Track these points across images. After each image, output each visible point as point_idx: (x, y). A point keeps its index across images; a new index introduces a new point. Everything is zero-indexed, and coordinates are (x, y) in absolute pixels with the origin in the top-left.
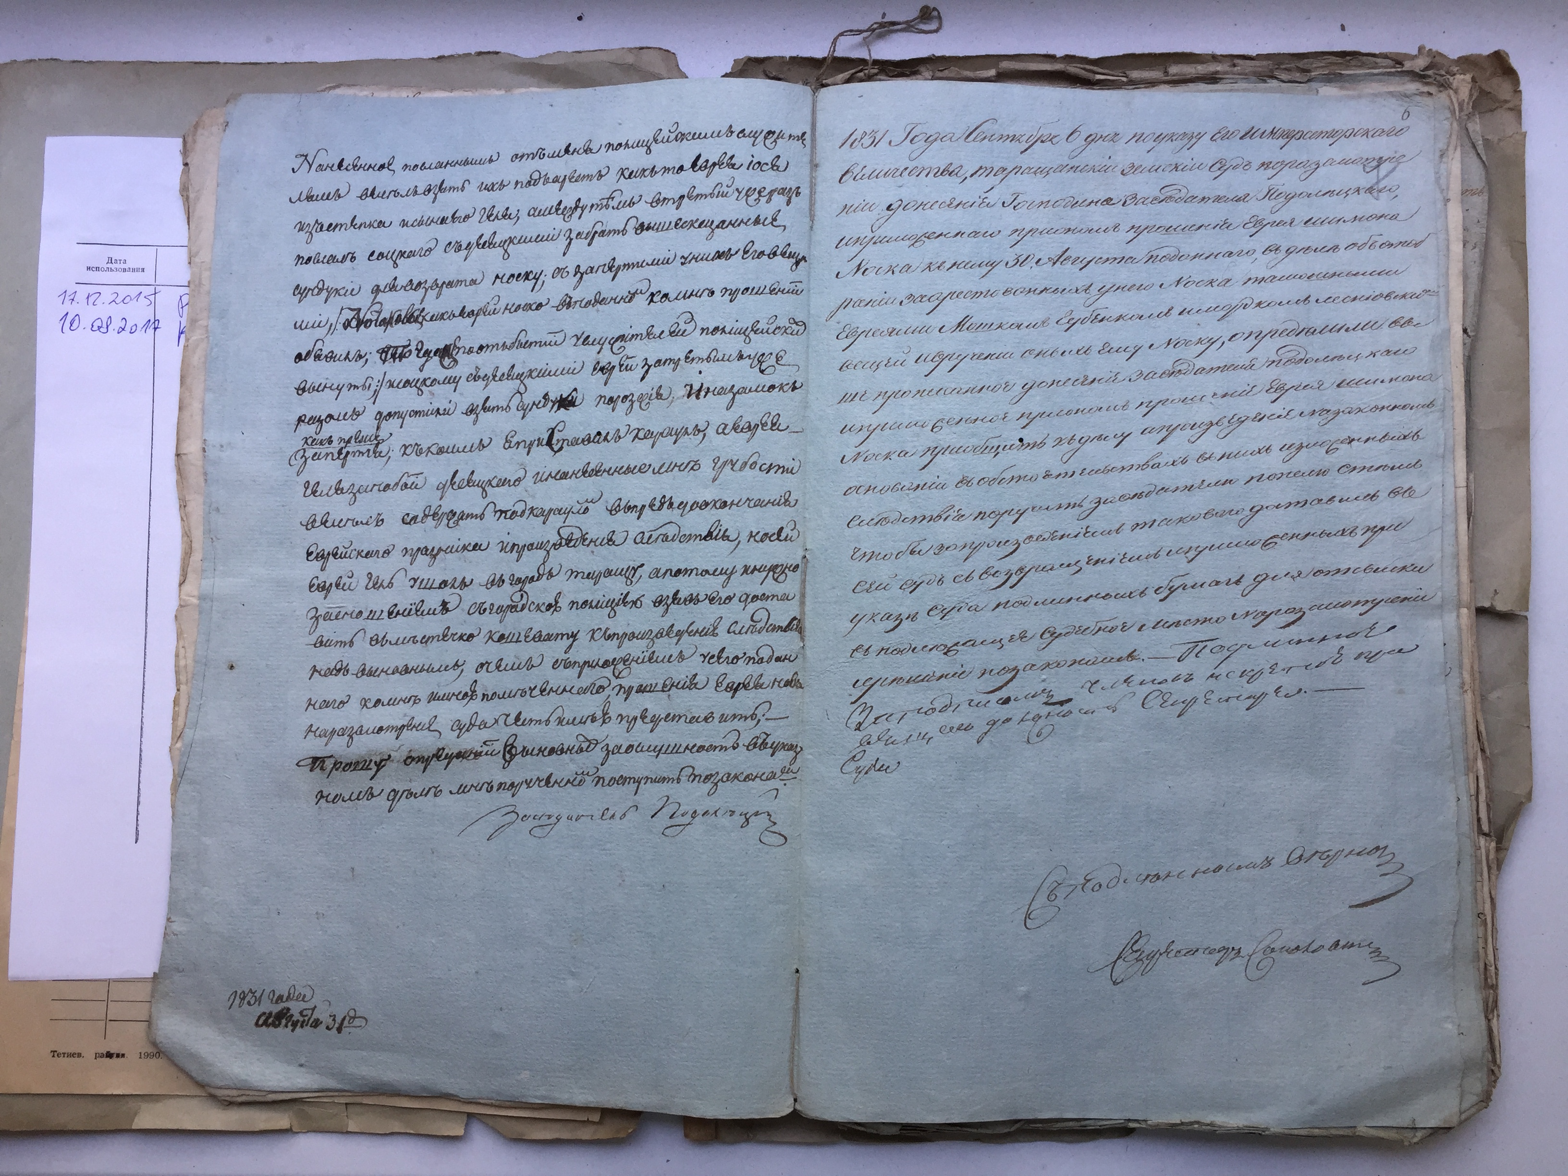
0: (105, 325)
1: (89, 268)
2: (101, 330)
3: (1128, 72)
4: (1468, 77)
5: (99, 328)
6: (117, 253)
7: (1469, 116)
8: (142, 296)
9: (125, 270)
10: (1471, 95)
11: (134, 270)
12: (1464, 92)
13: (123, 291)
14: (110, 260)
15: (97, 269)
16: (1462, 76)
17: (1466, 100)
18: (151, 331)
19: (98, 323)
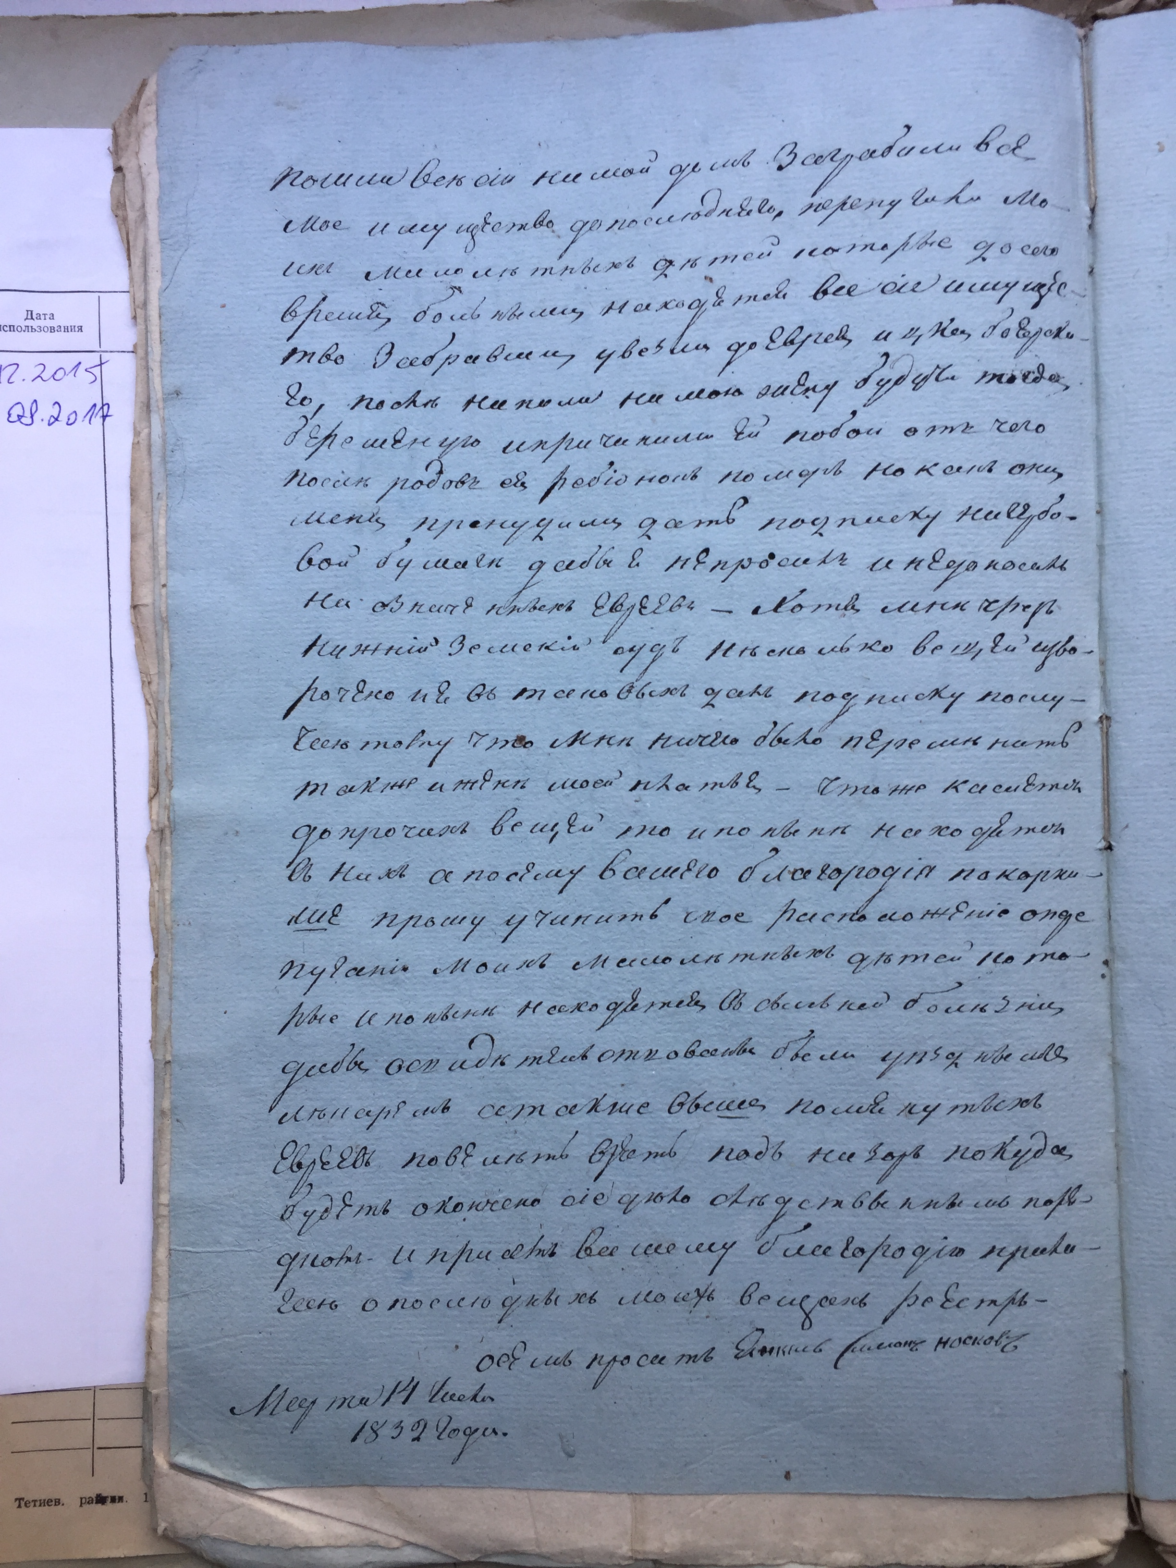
0: (28, 414)
2: (23, 420)
5: (20, 417)
6: (39, 304)
8: (82, 368)
9: (52, 330)
11: (66, 329)
13: (53, 362)
14: (30, 315)
15: (12, 328)
18: (98, 420)
19: (17, 410)
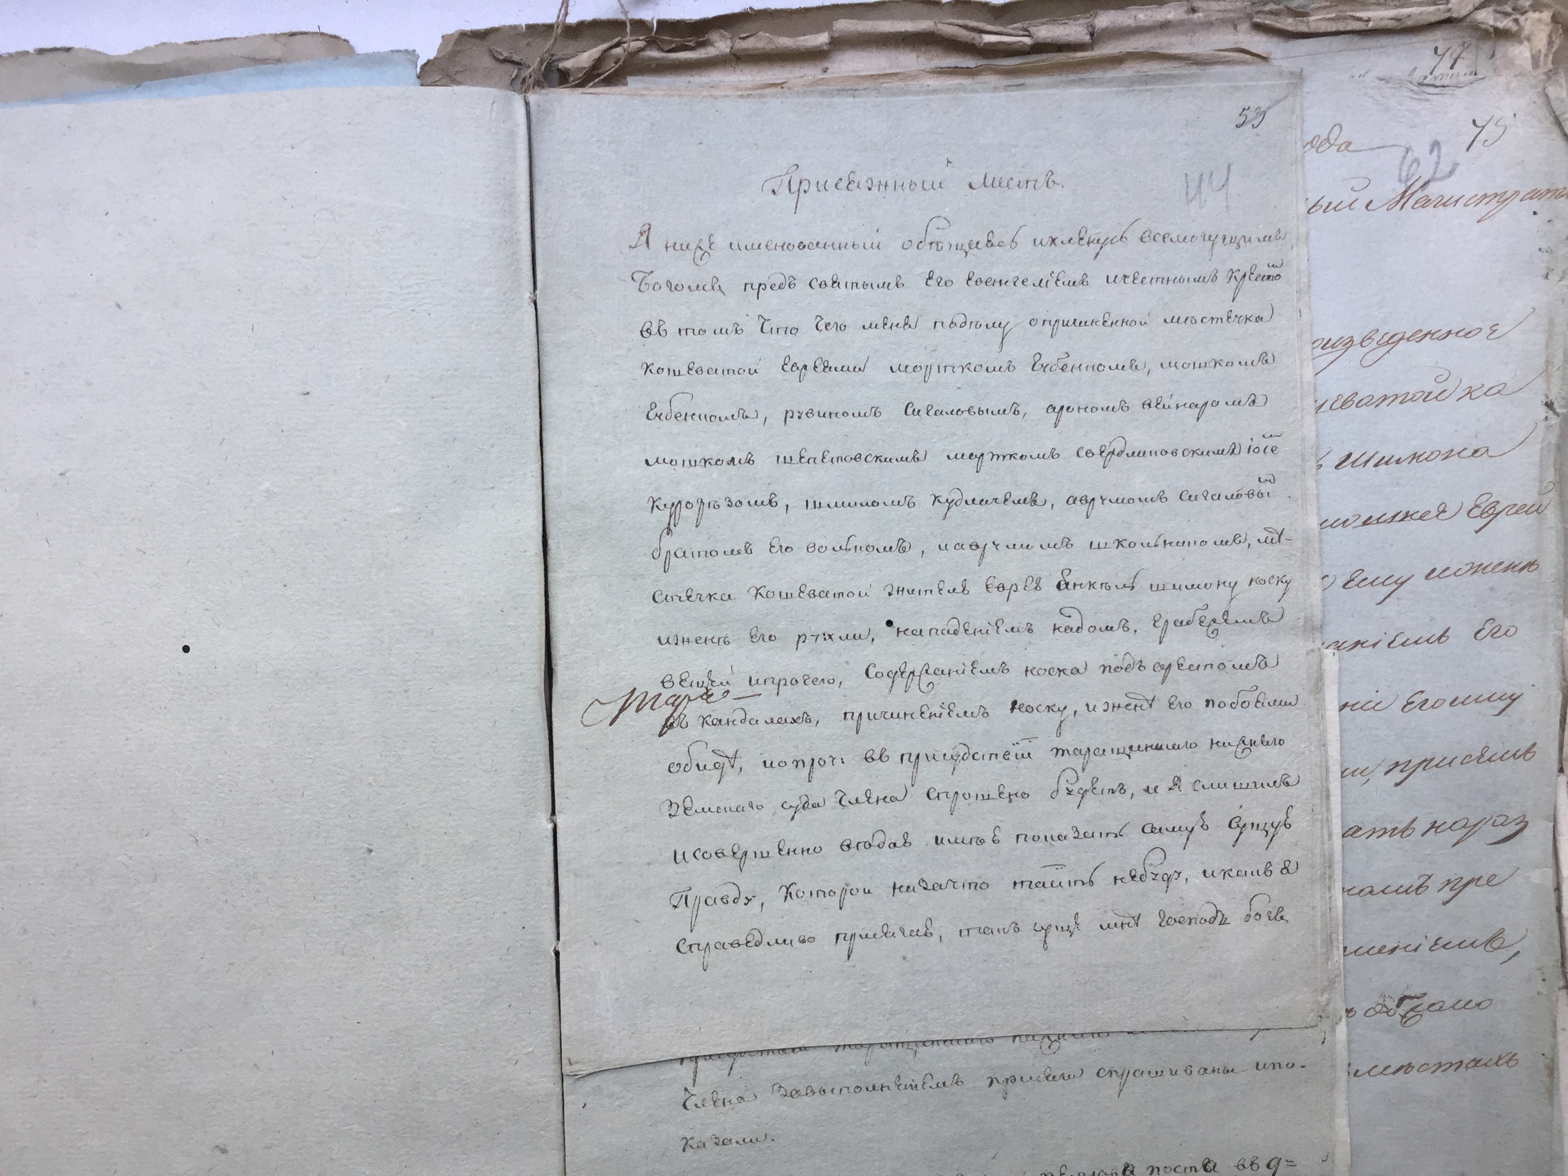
3: (1033, 30)
4: (1546, 15)
7: (1550, 75)
10: (1550, 43)
12: (1541, 40)
16: (1537, 15)
17: (1544, 51)
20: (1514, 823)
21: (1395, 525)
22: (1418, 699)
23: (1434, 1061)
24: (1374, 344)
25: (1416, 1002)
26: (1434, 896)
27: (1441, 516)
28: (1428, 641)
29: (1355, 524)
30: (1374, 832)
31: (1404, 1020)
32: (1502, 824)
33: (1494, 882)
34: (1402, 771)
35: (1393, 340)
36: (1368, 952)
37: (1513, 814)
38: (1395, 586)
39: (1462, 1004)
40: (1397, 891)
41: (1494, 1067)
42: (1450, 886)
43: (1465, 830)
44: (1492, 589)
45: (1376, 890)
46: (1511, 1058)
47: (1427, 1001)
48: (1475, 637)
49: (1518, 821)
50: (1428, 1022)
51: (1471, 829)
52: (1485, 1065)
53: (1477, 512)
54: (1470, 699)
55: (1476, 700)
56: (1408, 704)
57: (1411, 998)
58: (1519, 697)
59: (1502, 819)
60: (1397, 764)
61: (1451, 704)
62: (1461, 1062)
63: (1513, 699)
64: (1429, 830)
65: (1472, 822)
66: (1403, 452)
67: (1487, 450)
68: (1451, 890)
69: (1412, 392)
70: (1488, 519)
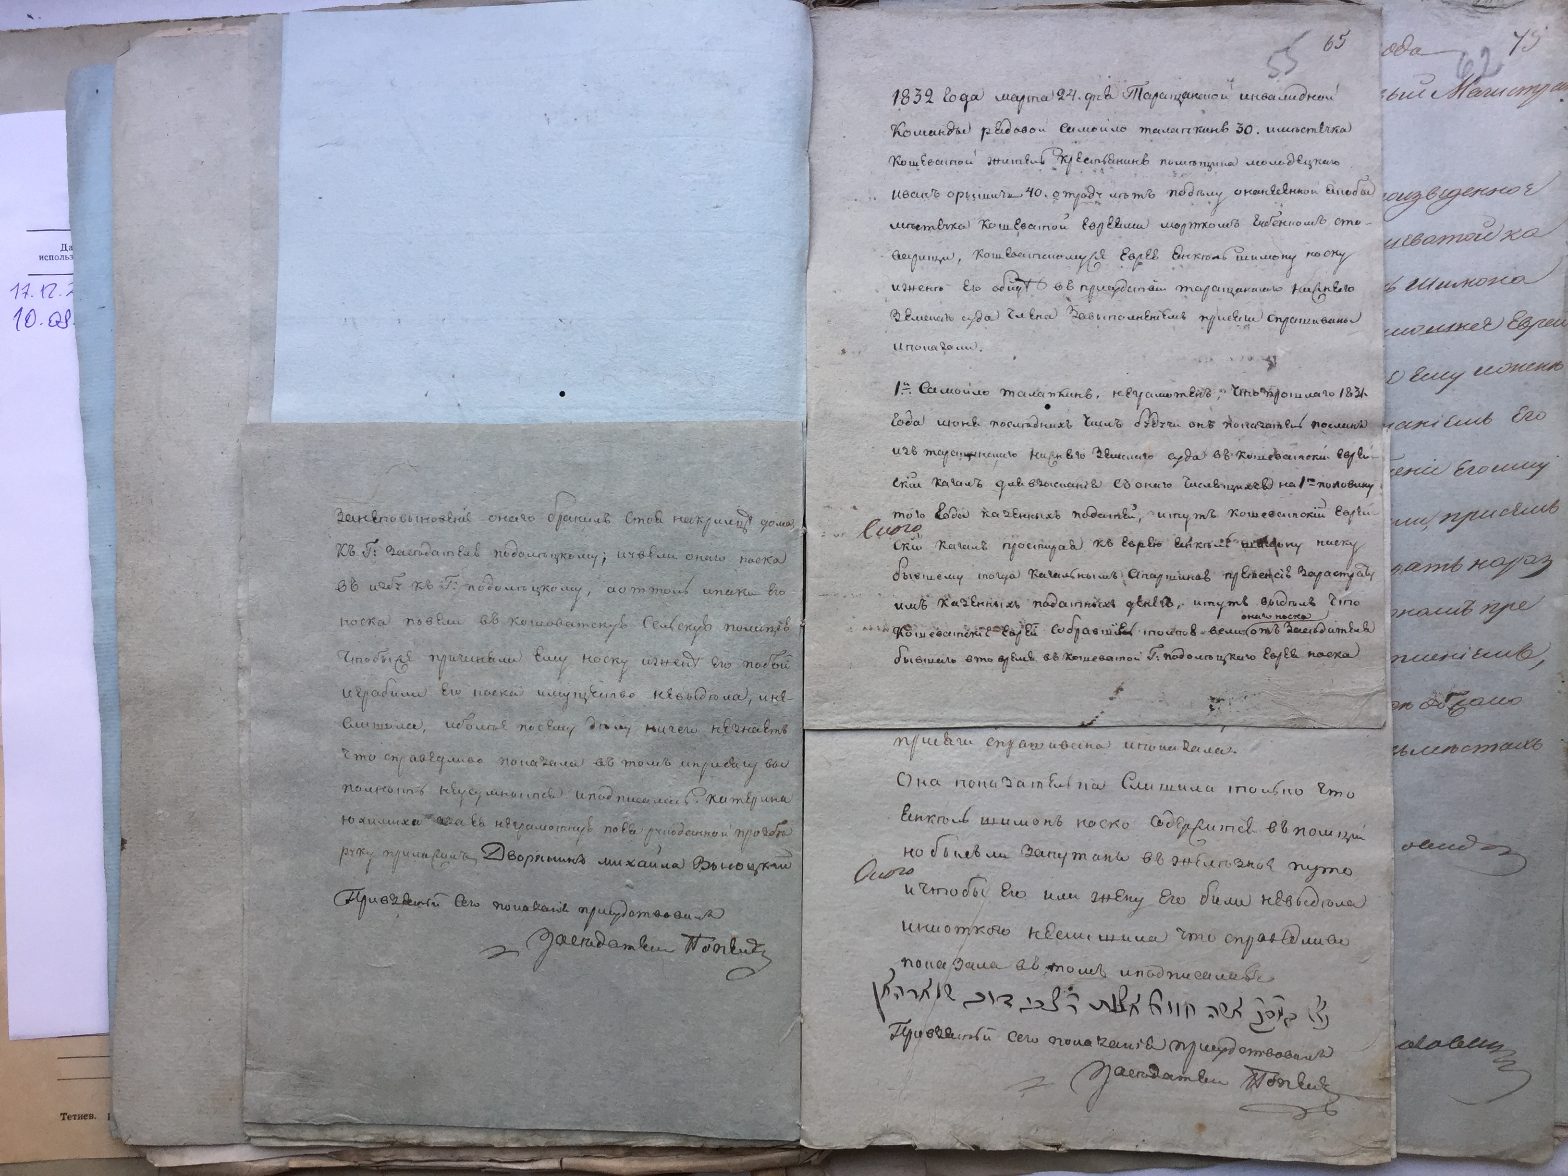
0: (63, 320)
1: (41, 258)
2: (60, 324)
5: (57, 322)
14: (63, 247)
15: (51, 258)
19: (56, 318)
20: (1541, 561)
21: (1452, 334)
22: (1467, 466)
23: (1474, 744)
24: (1437, 198)
25: (1460, 698)
26: (1477, 616)
27: (1488, 327)
28: (1475, 422)
29: (1421, 332)
30: (1430, 567)
31: (1451, 712)
32: (1532, 563)
33: (1526, 606)
34: (1453, 521)
35: (1451, 195)
36: (1423, 659)
37: (1541, 554)
38: (1451, 380)
39: (1497, 700)
40: (1446, 612)
41: (1523, 749)
42: (1490, 609)
43: (1502, 567)
44: (1526, 383)
45: (1432, 610)
46: (1536, 743)
47: (1470, 697)
48: (1513, 420)
49: (1544, 560)
50: (1470, 714)
51: (1507, 566)
52: (1516, 748)
53: (1515, 325)
54: (1508, 467)
55: (1513, 467)
56: (1459, 470)
57: (1457, 694)
58: (1546, 465)
59: (1531, 559)
60: (1449, 515)
61: (1492, 471)
62: (1496, 745)
63: (1542, 467)
64: (1474, 566)
65: (1507, 561)
66: (1457, 279)
67: (1524, 279)
68: (1490, 612)
69: (1466, 233)
70: (1524, 330)
